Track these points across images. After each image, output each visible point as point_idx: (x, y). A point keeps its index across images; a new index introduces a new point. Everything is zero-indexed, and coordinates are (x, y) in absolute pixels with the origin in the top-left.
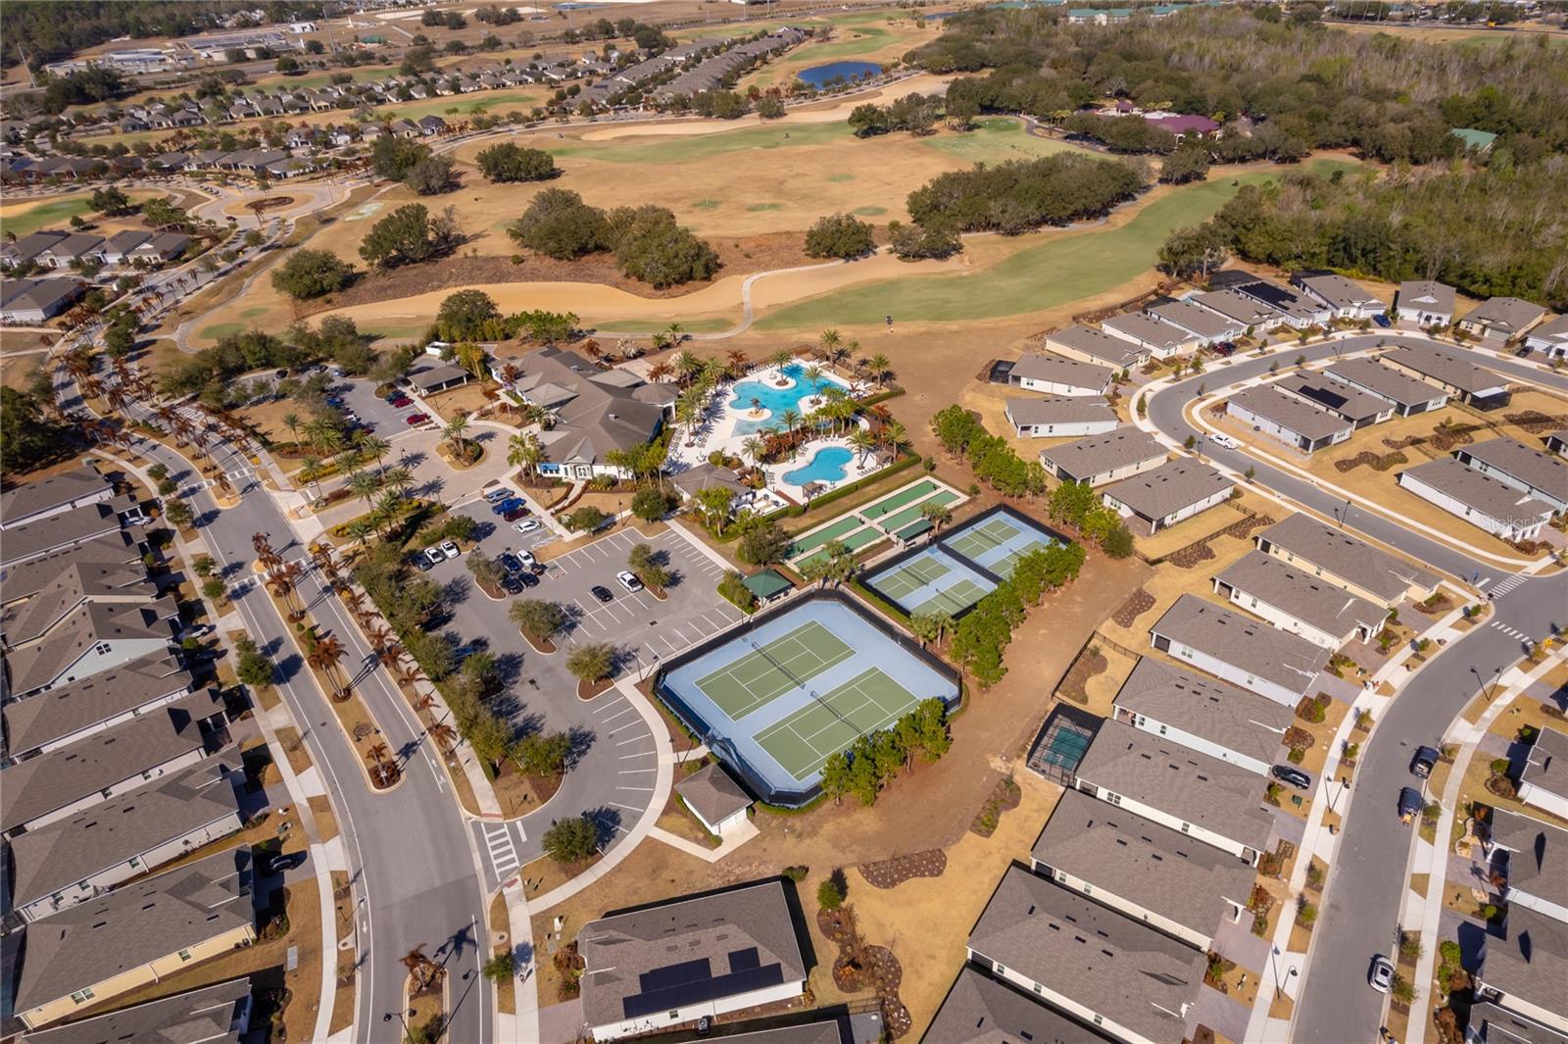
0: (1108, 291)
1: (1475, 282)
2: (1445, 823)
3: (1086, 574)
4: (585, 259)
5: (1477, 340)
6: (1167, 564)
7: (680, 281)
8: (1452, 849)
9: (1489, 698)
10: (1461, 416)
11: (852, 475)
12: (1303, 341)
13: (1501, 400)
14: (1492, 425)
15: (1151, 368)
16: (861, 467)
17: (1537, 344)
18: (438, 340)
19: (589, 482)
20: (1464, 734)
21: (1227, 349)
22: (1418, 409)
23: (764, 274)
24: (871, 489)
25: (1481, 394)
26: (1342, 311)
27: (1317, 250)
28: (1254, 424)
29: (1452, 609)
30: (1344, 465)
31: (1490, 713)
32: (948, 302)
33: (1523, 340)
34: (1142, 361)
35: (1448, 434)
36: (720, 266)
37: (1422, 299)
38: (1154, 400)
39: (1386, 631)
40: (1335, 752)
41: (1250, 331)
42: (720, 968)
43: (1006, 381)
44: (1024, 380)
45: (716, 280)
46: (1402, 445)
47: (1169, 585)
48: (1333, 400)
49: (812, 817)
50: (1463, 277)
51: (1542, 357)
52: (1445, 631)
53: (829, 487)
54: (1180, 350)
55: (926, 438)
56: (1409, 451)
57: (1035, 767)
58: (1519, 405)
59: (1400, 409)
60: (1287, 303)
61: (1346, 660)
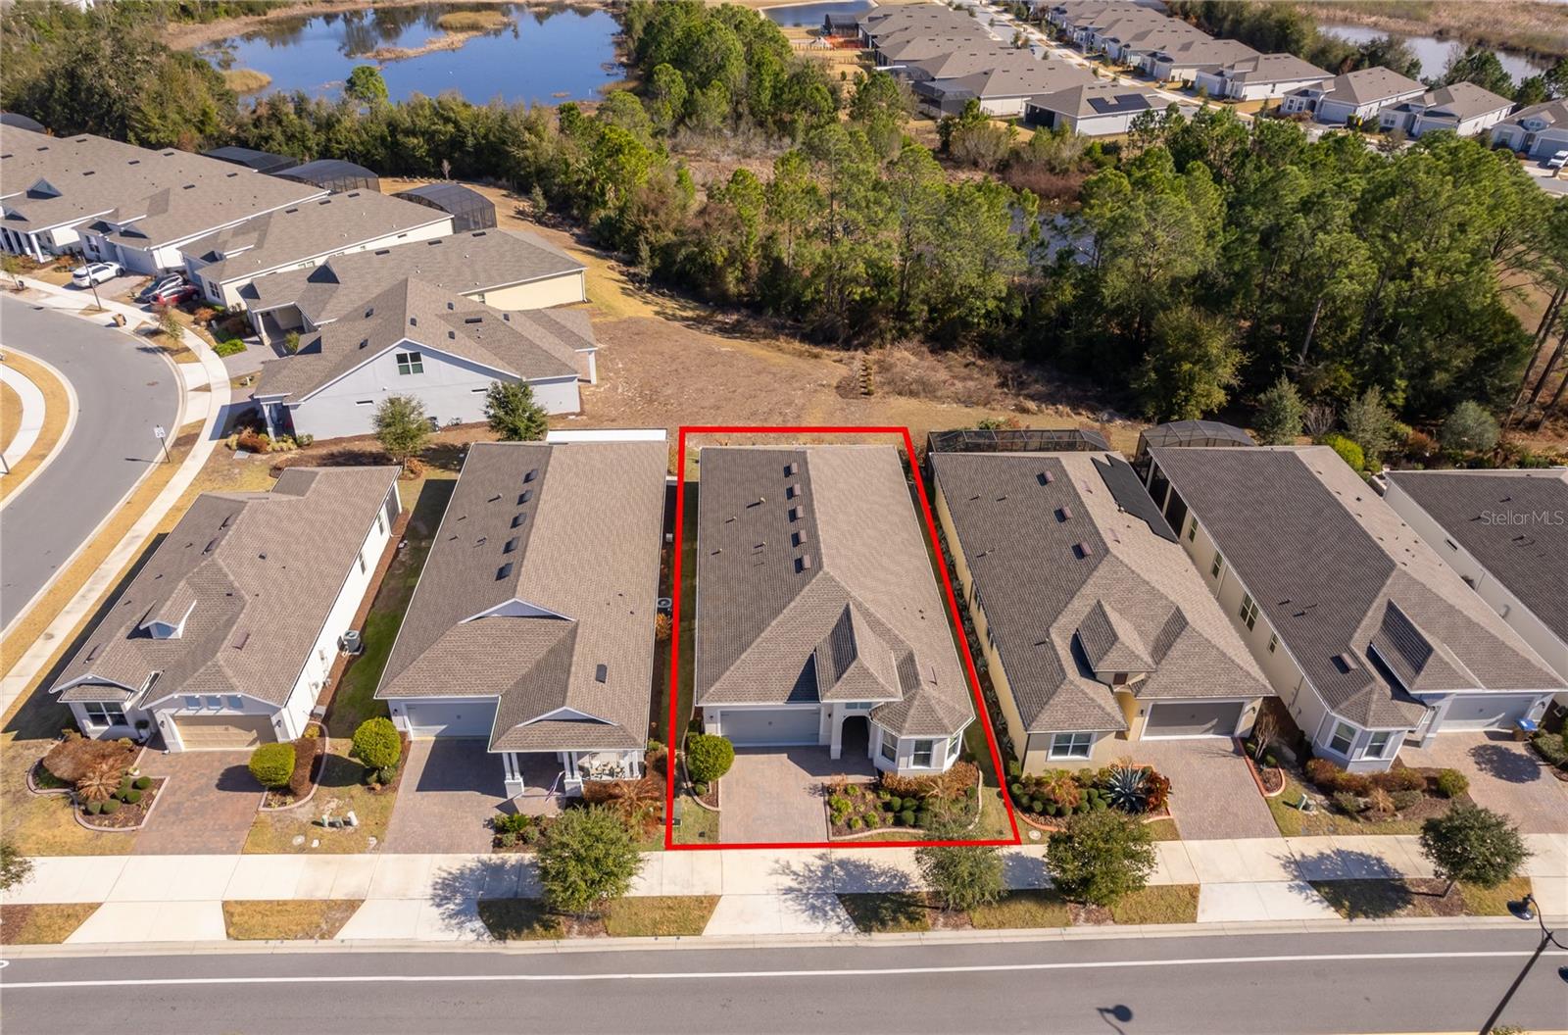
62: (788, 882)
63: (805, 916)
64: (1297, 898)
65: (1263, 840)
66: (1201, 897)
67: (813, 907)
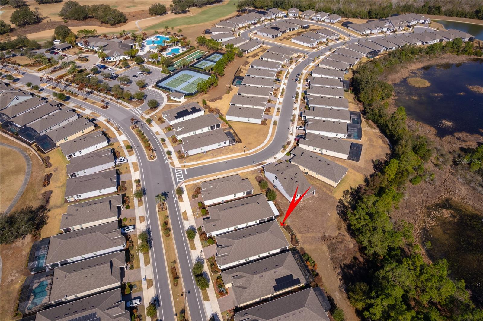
0: (227, 16)
1: (302, 8)
2: (302, 81)
3: (235, 60)
4: (86, 20)
5: (304, 18)
6: (250, 57)
7: (118, 23)
8: (303, 84)
9: (308, 67)
10: (301, 30)
11: (181, 51)
12: (270, 21)
13: (308, 27)
14: (307, 31)
15: (240, 28)
16: (183, 51)
17: (314, 18)
18: (56, 40)
19: (120, 61)
20: (304, 72)
21: (255, 24)
22: (293, 29)
23: (140, 20)
24: (187, 54)
25: (304, 26)
26: (277, 15)
27: (271, 4)
28: (263, 35)
29: (301, 57)
30: (281, 40)
31: (308, 69)
32: (190, 21)
33: (312, 18)
34: (237, 28)
35: (299, 33)
36: (127, 19)
37: (292, 11)
38: (242, 34)
39: (291, 61)
40: (284, 77)
41: (259, 20)
42: (190, 110)
43: (209, 34)
44: (213, 33)
45: (127, 23)
46: (291, 36)
47: (251, 60)
48: (277, 29)
49: (196, 97)
50: (300, 7)
51: (315, 20)
52: (301, 60)
53: (177, 54)
54: (245, 24)
55: (195, 44)
56: (293, 36)
57: (234, 85)
58: (311, 28)
59: (290, 29)
60: (266, 14)
61: (285, 66)
62: (200, 256)
63: (196, 259)
64: (211, 314)
65: (220, 310)
66: (208, 302)
67: (197, 259)
